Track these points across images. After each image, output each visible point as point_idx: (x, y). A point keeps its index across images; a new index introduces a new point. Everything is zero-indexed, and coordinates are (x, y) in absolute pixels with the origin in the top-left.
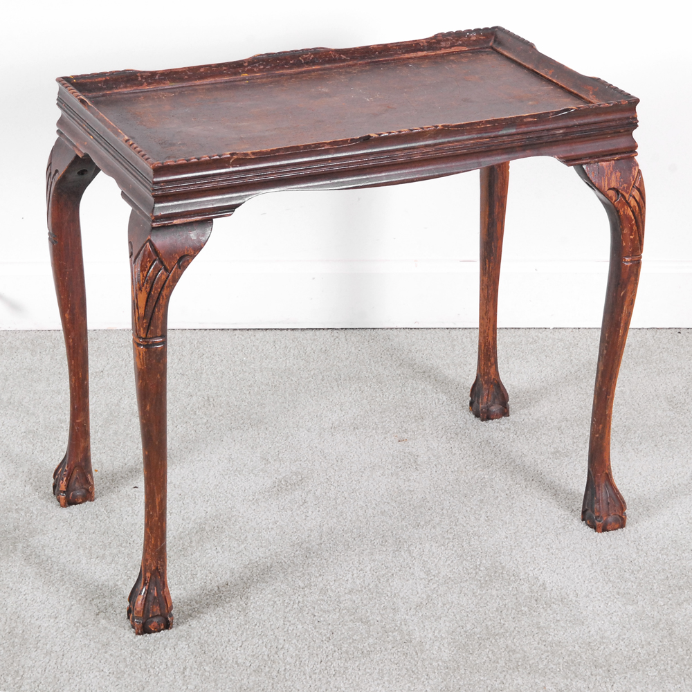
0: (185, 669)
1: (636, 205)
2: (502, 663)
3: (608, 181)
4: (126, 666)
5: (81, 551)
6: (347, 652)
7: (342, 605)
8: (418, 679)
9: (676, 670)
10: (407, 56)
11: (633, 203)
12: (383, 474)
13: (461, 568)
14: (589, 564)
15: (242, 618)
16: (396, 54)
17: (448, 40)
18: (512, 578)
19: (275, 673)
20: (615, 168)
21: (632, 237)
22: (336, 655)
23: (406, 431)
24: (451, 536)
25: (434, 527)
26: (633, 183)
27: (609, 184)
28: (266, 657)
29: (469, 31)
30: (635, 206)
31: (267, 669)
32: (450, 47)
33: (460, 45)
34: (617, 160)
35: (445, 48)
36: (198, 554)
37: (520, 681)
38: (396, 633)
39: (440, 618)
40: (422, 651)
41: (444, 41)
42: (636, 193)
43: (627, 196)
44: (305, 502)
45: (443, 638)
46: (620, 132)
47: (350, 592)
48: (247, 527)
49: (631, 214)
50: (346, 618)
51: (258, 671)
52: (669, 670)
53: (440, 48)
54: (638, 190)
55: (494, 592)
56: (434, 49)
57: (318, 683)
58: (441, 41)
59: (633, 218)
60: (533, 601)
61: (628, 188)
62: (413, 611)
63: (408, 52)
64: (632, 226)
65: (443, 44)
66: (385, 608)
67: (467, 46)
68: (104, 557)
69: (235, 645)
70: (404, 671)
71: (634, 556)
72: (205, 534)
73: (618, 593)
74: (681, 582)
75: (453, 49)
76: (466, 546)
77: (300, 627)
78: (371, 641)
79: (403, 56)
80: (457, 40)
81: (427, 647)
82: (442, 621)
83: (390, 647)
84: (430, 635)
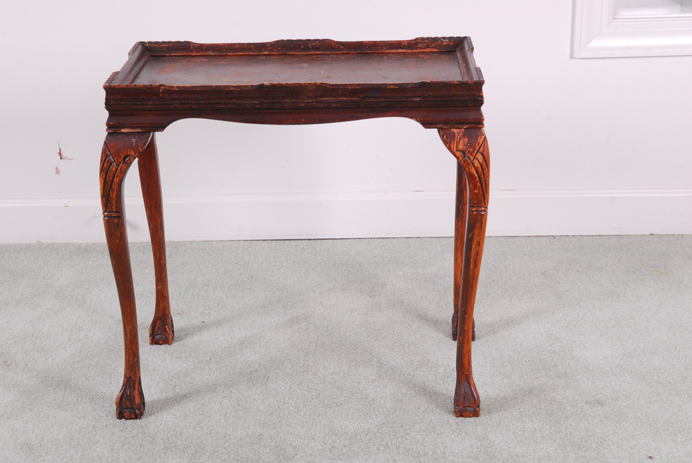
0: (226, 413)
1: (479, 166)
2: (423, 409)
3: (457, 144)
4: (191, 412)
5: (167, 355)
6: (327, 405)
7: (326, 381)
8: (370, 417)
9: (531, 411)
10: (389, 51)
11: (477, 164)
12: (358, 314)
13: (402, 361)
14: (483, 358)
15: (264, 387)
16: (382, 49)
17: (425, 43)
18: (434, 366)
19: (282, 415)
20: (464, 135)
21: (476, 191)
22: (321, 406)
23: (375, 292)
24: (398, 345)
25: (388, 340)
26: (477, 148)
27: (457, 147)
28: (277, 407)
29: (444, 38)
30: (477, 167)
31: (277, 413)
32: (425, 48)
33: (434, 48)
34: (466, 128)
35: (421, 48)
36: (239, 355)
37: (433, 418)
38: (358, 394)
39: (386, 386)
40: (374, 404)
41: (422, 43)
42: (480, 157)
43: (472, 158)
44: (308, 328)
45: (387, 397)
46: (468, 106)
47: (332, 374)
48: (271, 342)
49: (475, 172)
50: (328, 387)
51: (271, 414)
52: (527, 411)
53: (417, 48)
54: (482, 154)
55: (422, 373)
56: (412, 49)
57: (308, 420)
58: (419, 43)
59: (477, 176)
60: (446, 377)
61: (473, 152)
62: (370, 383)
63: (391, 48)
64: (476, 182)
65: (420, 45)
66: (353, 382)
67: (438, 48)
68: (181, 357)
69: (259, 401)
70: (362, 414)
71: (512, 354)
72: (244, 345)
73: (499, 373)
74: (540, 367)
75: (427, 50)
76: (406, 349)
77: (299, 391)
78: (343, 398)
79: (386, 51)
80: (432, 44)
81: (377, 401)
82: (387, 388)
83: (354, 401)
84: (380, 395)
